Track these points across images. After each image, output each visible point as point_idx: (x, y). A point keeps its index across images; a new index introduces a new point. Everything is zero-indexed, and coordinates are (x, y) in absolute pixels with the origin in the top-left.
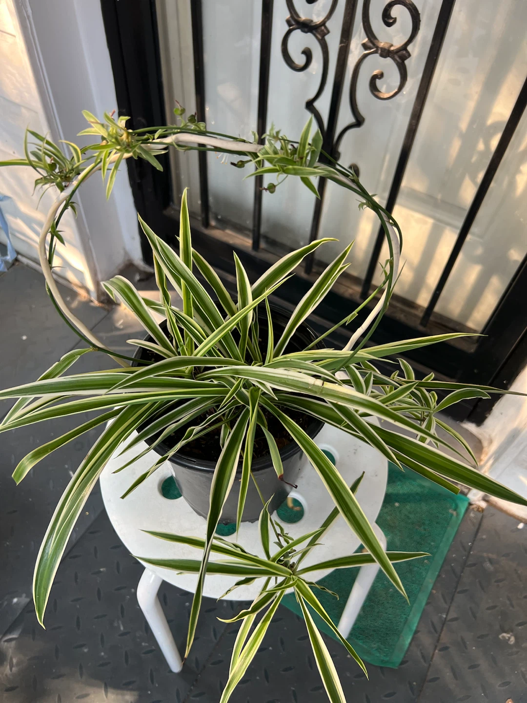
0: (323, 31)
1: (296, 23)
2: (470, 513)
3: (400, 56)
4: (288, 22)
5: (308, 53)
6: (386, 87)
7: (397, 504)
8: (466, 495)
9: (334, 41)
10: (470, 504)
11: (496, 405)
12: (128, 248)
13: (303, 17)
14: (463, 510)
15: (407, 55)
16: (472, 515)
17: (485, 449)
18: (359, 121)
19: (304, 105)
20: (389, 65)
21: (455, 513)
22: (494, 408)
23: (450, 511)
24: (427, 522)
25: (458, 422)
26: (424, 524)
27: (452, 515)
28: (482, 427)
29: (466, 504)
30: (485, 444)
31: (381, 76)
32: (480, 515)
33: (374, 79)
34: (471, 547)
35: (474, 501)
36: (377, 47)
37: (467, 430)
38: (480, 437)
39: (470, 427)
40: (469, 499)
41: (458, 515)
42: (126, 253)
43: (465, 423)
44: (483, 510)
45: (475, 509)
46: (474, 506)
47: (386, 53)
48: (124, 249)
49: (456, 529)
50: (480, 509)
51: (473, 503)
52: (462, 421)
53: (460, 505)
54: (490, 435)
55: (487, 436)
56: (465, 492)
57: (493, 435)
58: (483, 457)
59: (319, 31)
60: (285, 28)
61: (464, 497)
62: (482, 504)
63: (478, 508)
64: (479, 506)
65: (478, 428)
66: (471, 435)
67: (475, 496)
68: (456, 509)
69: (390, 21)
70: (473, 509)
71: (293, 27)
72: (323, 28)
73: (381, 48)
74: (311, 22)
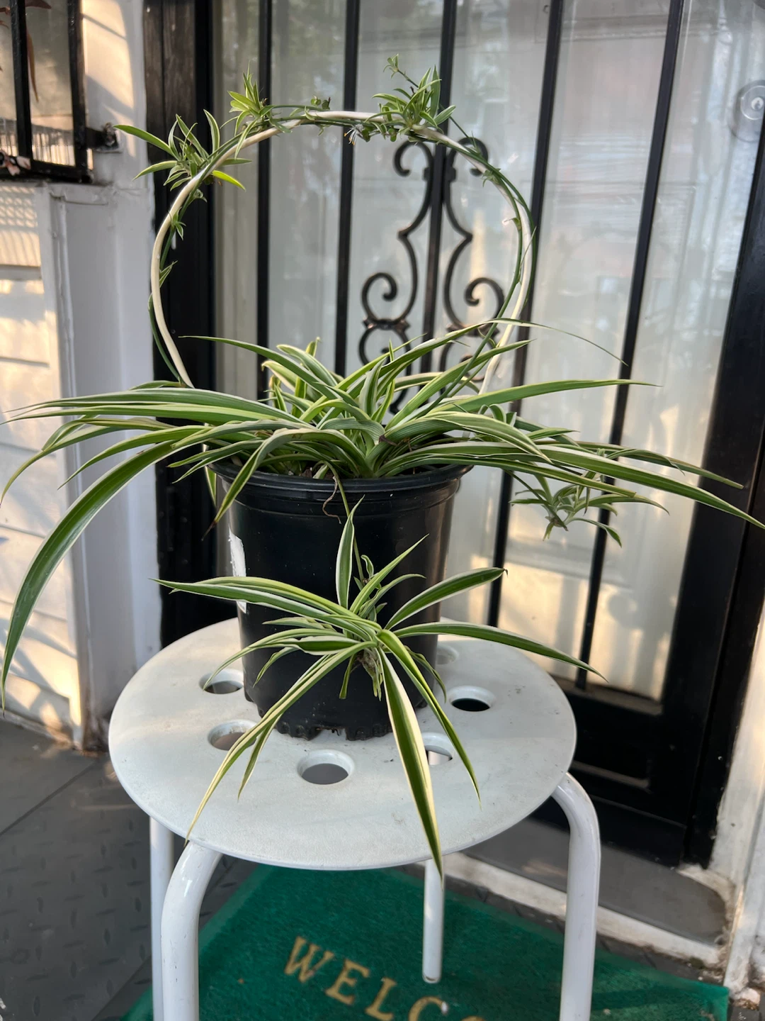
0: (402, 324)
1: (373, 323)
2: (737, 1014)
4: (366, 324)
7: (607, 1012)
8: (721, 984)
10: (732, 1000)
11: (720, 810)
14: (723, 1011)
16: (742, 1018)
17: (728, 904)
21: (711, 1016)
22: (719, 818)
23: (703, 1014)
25: (672, 868)
27: (708, 1019)
28: (712, 865)
29: (727, 1003)
30: (726, 896)
32: (756, 1016)
35: (738, 993)
36: (463, 328)
37: (690, 880)
38: (714, 887)
39: (693, 872)
40: (728, 991)
41: (718, 1019)
43: (683, 869)
44: (757, 1008)
45: (745, 1008)
46: (742, 1003)
48: (134, 668)
50: (753, 1009)
51: (738, 997)
52: (676, 864)
53: (716, 1002)
54: (728, 879)
55: (724, 882)
56: (718, 980)
57: (732, 876)
58: (728, 916)
59: (399, 326)
60: (362, 329)
61: (716, 987)
62: (753, 996)
63: (749, 1005)
64: (749, 1001)
65: (707, 871)
66: (699, 885)
67: (734, 981)
68: (711, 1009)
69: (473, 300)
70: (740, 1007)
71: (370, 327)
72: (402, 322)
73: (467, 329)
74: (390, 319)
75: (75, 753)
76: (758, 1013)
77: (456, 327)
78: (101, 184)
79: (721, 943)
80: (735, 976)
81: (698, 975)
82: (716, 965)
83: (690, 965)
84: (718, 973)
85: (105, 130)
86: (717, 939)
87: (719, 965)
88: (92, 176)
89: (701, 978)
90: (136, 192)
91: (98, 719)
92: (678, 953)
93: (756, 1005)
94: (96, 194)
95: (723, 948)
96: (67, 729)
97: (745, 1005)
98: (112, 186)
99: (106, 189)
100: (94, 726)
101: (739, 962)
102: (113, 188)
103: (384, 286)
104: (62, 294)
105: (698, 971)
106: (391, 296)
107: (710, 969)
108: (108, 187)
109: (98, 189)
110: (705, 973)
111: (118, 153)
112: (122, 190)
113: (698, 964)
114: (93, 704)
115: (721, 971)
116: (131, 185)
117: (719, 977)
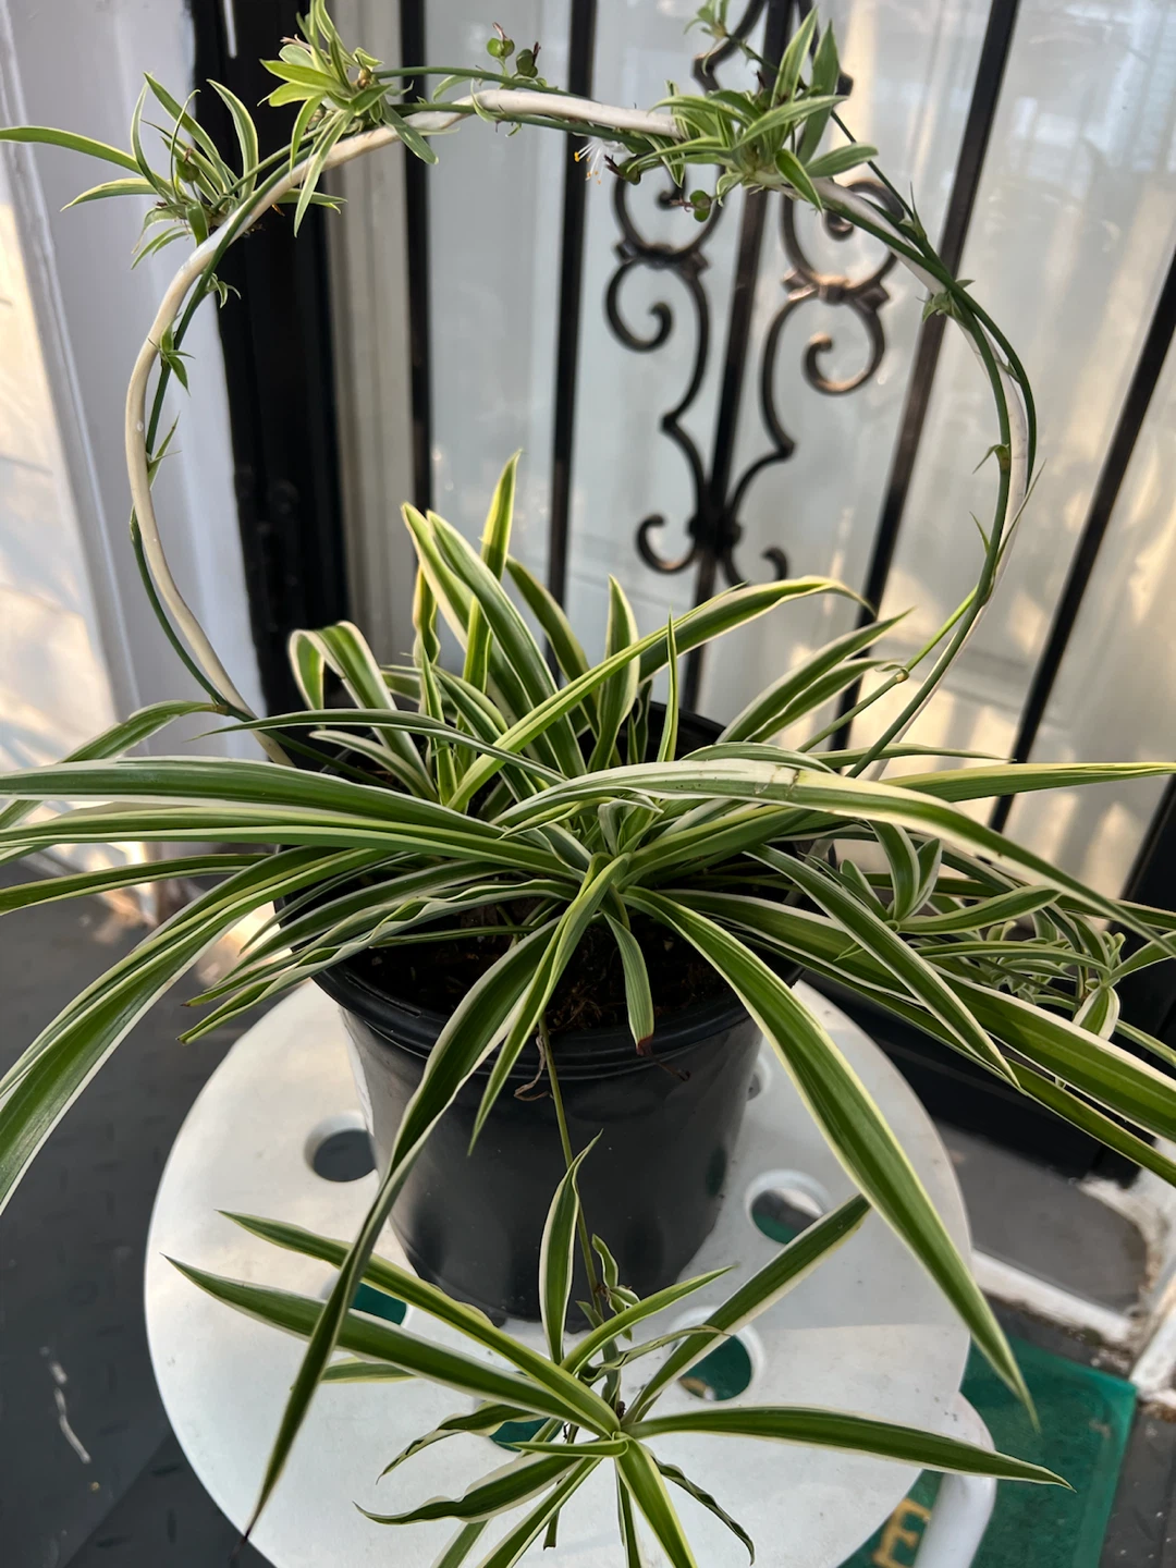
0: (693, 261)
1: (636, 251)
2: (1146, 1427)
3: (868, 299)
4: (620, 250)
5: (664, 314)
6: (840, 368)
8: (1126, 1376)
9: (720, 278)
10: (1141, 1403)
13: (650, 238)
14: (1125, 1419)
15: (881, 296)
16: (1151, 1432)
17: (1154, 1248)
18: (784, 449)
19: (655, 422)
20: (848, 319)
21: (1105, 1429)
23: (1094, 1424)
25: (1071, 1181)
27: (1100, 1434)
28: (1136, 1188)
29: (1131, 1404)
30: (1150, 1233)
31: (826, 346)
32: (1170, 1430)
33: (813, 352)
34: (1164, 1523)
35: (1150, 1392)
36: (816, 285)
37: (1097, 1203)
38: (1134, 1216)
39: (1104, 1190)
40: (1133, 1390)
41: (1115, 1433)
43: (1088, 1182)
45: (1158, 1415)
46: (1152, 1408)
47: (838, 294)
49: (1115, 1475)
50: (1170, 1415)
51: (1148, 1398)
52: (1081, 1176)
53: (1115, 1406)
54: (1158, 1210)
55: (1152, 1214)
56: (1120, 1369)
57: (1166, 1209)
58: (1151, 1268)
59: (688, 263)
60: (613, 263)
61: (1120, 1383)
62: (1172, 1399)
63: (1164, 1411)
64: (1166, 1406)
65: (1130, 1191)
66: (1111, 1214)
67: (1149, 1377)
68: (1107, 1418)
70: (1151, 1415)
71: (629, 261)
72: (694, 256)
73: (825, 286)
74: (669, 247)
77: (801, 281)
79: (1137, 1316)
80: (1151, 1373)
81: (1092, 1356)
82: (1122, 1344)
83: (1081, 1338)
84: (1124, 1358)
86: (1132, 1308)
87: (1128, 1347)
89: (1095, 1362)
92: (1063, 1317)
95: (1139, 1326)
97: (1158, 1409)
101: (1161, 1359)
105: (1092, 1349)
106: (671, 200)
107: (1113, 1348)
110: (1104, 1354)
113: (1093, 1339)
115: (1131, 1356)
117: (1123, 1364)
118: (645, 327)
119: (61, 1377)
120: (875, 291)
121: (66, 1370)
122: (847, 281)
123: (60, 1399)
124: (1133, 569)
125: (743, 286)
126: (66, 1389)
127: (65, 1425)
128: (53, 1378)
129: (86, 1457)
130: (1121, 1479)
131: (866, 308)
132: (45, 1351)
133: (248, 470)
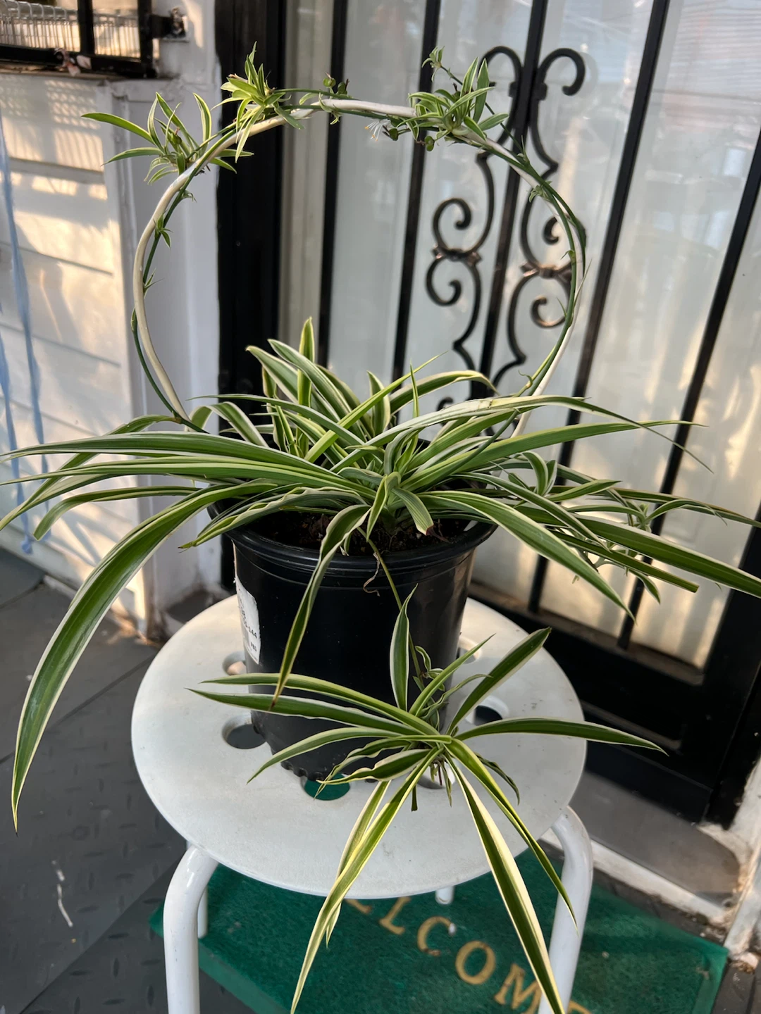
0: (473, 257)
1: (443, 252)
2: (733, 975)
3: (566, 277)
4: (435, 252)
5: (457, 286)
6: (551, 314)
7: (605, 955)
8: (722, 944)
9: (487, 267)
10: (730, 961)
11: (749, 781)
12: (202, 566)
13: (451, 245)
14: (719, 970)
16: (736, 978)
17: (743, 868)
18: (520, 359)
19: (450, 345)
20: (553, 288)
21: (706, 974)
22: (746, 788)
23: (699, 970)
24: (660, 988)
25: (693, 823)
26: (655, 990)
27: (702, 977)
28: (733, 828)
29: (724, 961)
30: (742, 858)
31: (543, 301)
32: (750, 979)
33: (536, 305)
35: (737, 955)
36: (539, 268)
37: (709, 837)
38: (732, 848)
39: (713, 831)
40: (727, 951)
41: (712, 978)
42: (198, 575)
43: (704, 826)
44: (754, 971)
45: (741, 970)
46: (739, 965)
47: (550, 273)
48: (196, 567)
49: (711, 1003)
50: (750, 971)
51: (737, 958)
52: (698, 821)
53: (713, 960)
54: (747, 843)
55: (743, 846)
56: (719, 939)
57: (752, 842)
58: (741, 879)
59: (468, 258)
60: (431, 259)
61: (718, 947)
62: (752, 960)
63: (746, 967)
64: (747, 964)
65: (727, 832)
66: (718, 846)
67: (736, 944)
68: (708, 966)
69: (552, 239)
70: (737, 968)
71: (440, 256)
72: (474, 254)
73: (542, 269)
74: (461, 250)
75: (138, 641)
76: (753, 976)
77: (530, 266)
78: (166, 77)
79: (728, 905)
80: (736, 940)
81: (701, 931)
82: (720, 924)
83: (694, 920)
84: (721, 932)
85: (172, 16)
86: (726, 901)
87: (723, 925)
88: (158, 69)
89: (703, 935)
90: (203, 88)
91: (161, 613)
92: (684, 906)
93: (752, 968)
94: (162, 89)
95: (729, 912)
96: (132, 619)
97: (742, 967)
98: (178, 79)
99: (172, 83)
100: (158, 618)
101: (742, 929)
102: (180, 81)
103: (456, 213)
104: (126, 202)
105: (701, 927)
106: (464, 224)
107: (714, 927)
108: (175, 80)
109: (163, 83)
110: (709, 930)
111: (185, 42)
112: (190, 84)
113: (703, 921)
114: (156, 599)
115: (724, 931)
116: (199, 79)
117: (720, 937)
118: (446, 293)
119: (62, 878)
120: (568, 271)
121: (64, 874)
122: (555, 266)
123: (60, 889)
124: (727, 446)
125: (499, 269)
126: (64, 885)
127: (60, 905)
128: (56, 877)
129: (70, 924)
130: (714, 1004)
131: (565, 281)
132: (54, 862)
133: (226, 373)
